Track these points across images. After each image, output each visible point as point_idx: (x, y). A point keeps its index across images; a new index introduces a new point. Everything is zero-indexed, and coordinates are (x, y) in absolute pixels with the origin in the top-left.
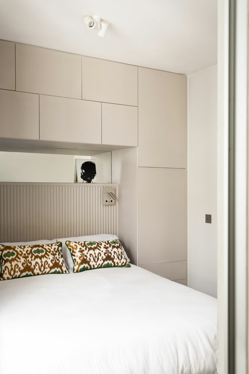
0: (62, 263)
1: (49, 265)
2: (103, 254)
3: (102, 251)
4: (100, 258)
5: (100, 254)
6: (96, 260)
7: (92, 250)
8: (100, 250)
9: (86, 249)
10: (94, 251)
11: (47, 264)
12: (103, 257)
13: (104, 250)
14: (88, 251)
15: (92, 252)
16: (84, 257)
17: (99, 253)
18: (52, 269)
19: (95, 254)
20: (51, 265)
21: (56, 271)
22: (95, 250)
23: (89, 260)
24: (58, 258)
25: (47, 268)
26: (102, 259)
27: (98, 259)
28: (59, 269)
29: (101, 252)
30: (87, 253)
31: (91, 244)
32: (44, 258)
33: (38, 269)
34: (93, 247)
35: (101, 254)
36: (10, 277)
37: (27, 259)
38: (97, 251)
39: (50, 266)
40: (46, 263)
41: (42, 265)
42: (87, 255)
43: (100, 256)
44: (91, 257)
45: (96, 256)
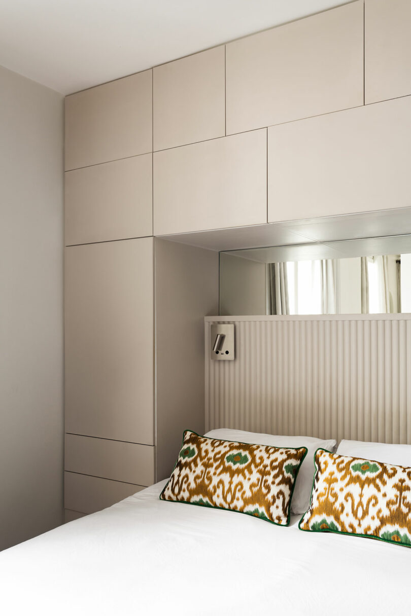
0: (273, 497)
1: (244, 493)
2: (382, 503)
3: (385, 495)
4: (373, 511)
5: (373, 501)
6: (360, 514)
7: (358, 484)
8: (379, 490)
9: (343, 478)
10: (362, 487)
11: (239, 491)
12: (380, 511)
13: (392, 493)
14: (348, 484)
15: (355, 489)
16: (330, 496)
17: (375, 498)
18: (248, 505)
19: (361, 496)
20: (248, 494)
21: (257, 511)
22: (366, 486)
23: (340, 509)
24: (269, 482)
25: (238, 499)
26: (378, 517)
27: (365, 513)
28: (262, 510)
29: (379, 495)
30: (342, 490)
31: (365, 468)
32: (238, 475)
33: (221, 496)
34: (363, 477)
35: (377, 502)
37: (207, 471)
38: (370, 490)
39: (244, 497)
40: (239, 487)
41: (230, 489)
42: (339, 494)
43: (374, 505)
44: (347, 501)
45: (360, 503)
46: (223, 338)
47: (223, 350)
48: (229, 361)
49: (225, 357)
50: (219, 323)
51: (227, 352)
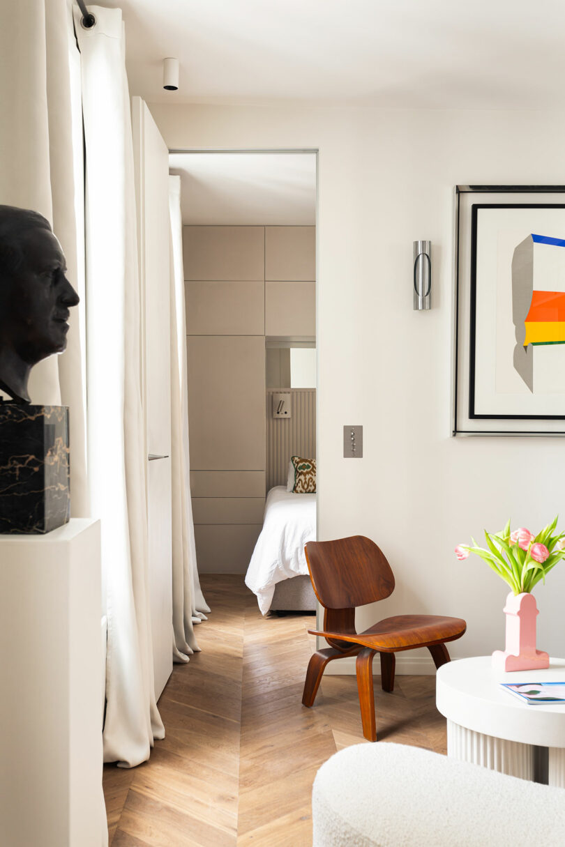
36: (304, 491)
46: (281, 403)
47: (283, 411)
48: (289, 419)
49: (284, 416)
50: (277, 393)
51: (286, 413)
